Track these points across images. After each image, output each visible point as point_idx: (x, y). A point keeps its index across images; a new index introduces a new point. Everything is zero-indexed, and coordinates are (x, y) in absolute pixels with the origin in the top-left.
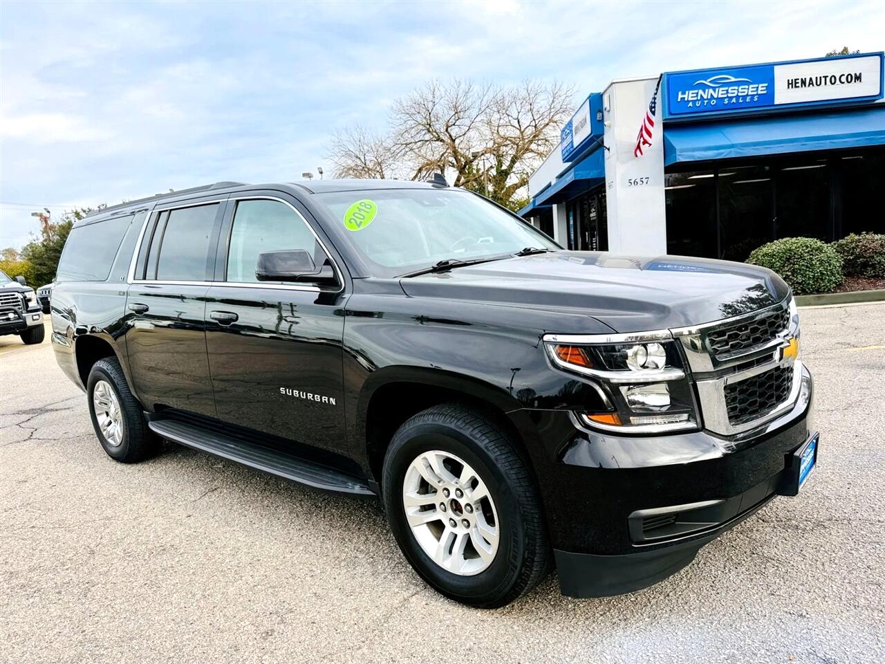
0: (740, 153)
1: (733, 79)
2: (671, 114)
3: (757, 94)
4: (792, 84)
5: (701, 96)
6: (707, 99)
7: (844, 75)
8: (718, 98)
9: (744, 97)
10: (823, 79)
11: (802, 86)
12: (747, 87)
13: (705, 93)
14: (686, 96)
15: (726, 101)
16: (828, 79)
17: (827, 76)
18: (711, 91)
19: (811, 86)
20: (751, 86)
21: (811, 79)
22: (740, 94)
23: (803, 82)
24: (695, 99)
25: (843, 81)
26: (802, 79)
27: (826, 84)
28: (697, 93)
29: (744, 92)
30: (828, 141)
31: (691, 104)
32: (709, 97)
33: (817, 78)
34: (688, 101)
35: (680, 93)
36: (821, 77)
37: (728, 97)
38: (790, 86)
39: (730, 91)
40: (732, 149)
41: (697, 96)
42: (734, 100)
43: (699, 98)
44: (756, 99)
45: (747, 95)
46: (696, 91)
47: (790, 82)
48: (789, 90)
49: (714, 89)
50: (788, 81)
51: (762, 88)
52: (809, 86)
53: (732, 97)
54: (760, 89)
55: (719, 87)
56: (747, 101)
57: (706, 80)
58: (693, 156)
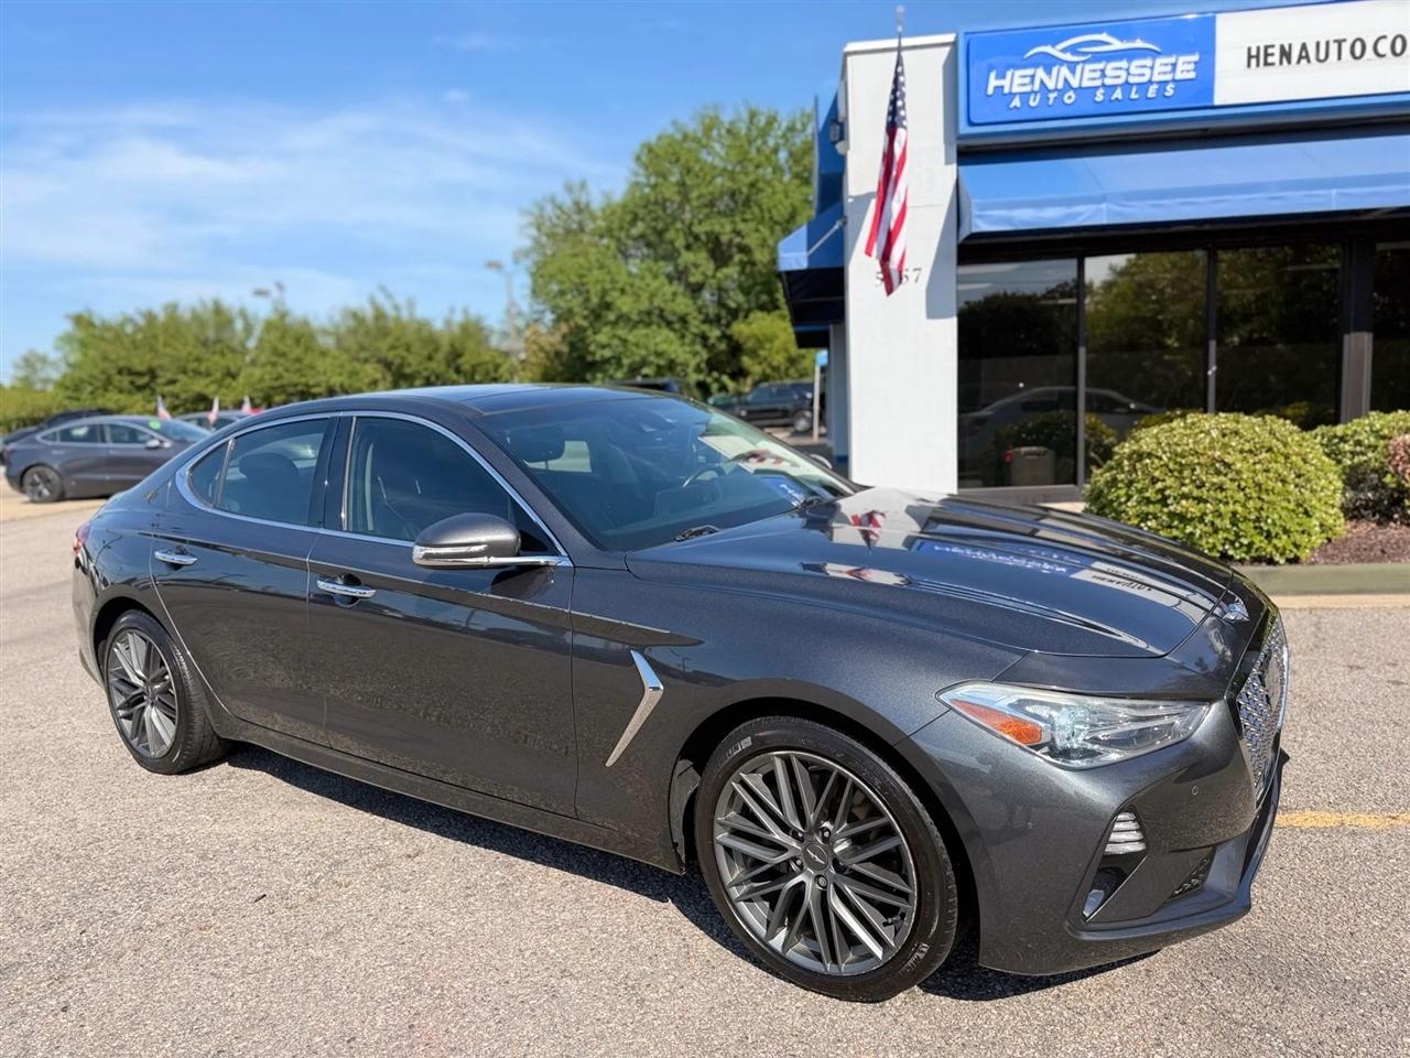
0: (1120, 214)
1: (1117, 45)
2: (971, 124)
3: (1174, 81)
4: (1257, 57)
5: (1042, 82)
6: (1056, 90)
7: (1384, 37)
8: (1080, 88)
9: (1143, 87)
10: (1334, 48)
11: (1281, 63)
12: (1148, 62)
13: (1049, 73)
14: (1006, 83)
15: (1099, 97)
16: (1346, 47)
17: (1345, 40)
18: (1065, 71)
19: (1304, 61)
20: (1159, 61)
21: (1304, 47)
22: (1132, 80)
23: (1285, 54)
24: (1027, 89)
25: (1381, 51)
26: (1282, 47)
27: (1339, 58)
28: (1033, 77)
29: (1143, 75)
30: (1334, 191)
31: (1016, 102)
32: (1060, 86)
33: (1318, 44)
34: (1012, 95)
35: (993, 75)
36: (1328, 43)
37: (1104, 85)
38: (1254, 61)
39: (1108, 72)
40: (1104, 206)
41: (1032, 82)
42: (1118, 94)
43: (1037, 86)
44: (1170, 91)
45: (1150, 82)
46: (1029, 72)
47: (1254, 53)
48: (1249, 70)
49: (1072, 66)
50: (1249, 49)
51: (1186, 67)
52: (1299, 62)
53: (1115, 87)
54: (1180, 67)
55: (1084, 62)
56: (1150, 95)
57: (1054, 45)
58: (1009, 221)
